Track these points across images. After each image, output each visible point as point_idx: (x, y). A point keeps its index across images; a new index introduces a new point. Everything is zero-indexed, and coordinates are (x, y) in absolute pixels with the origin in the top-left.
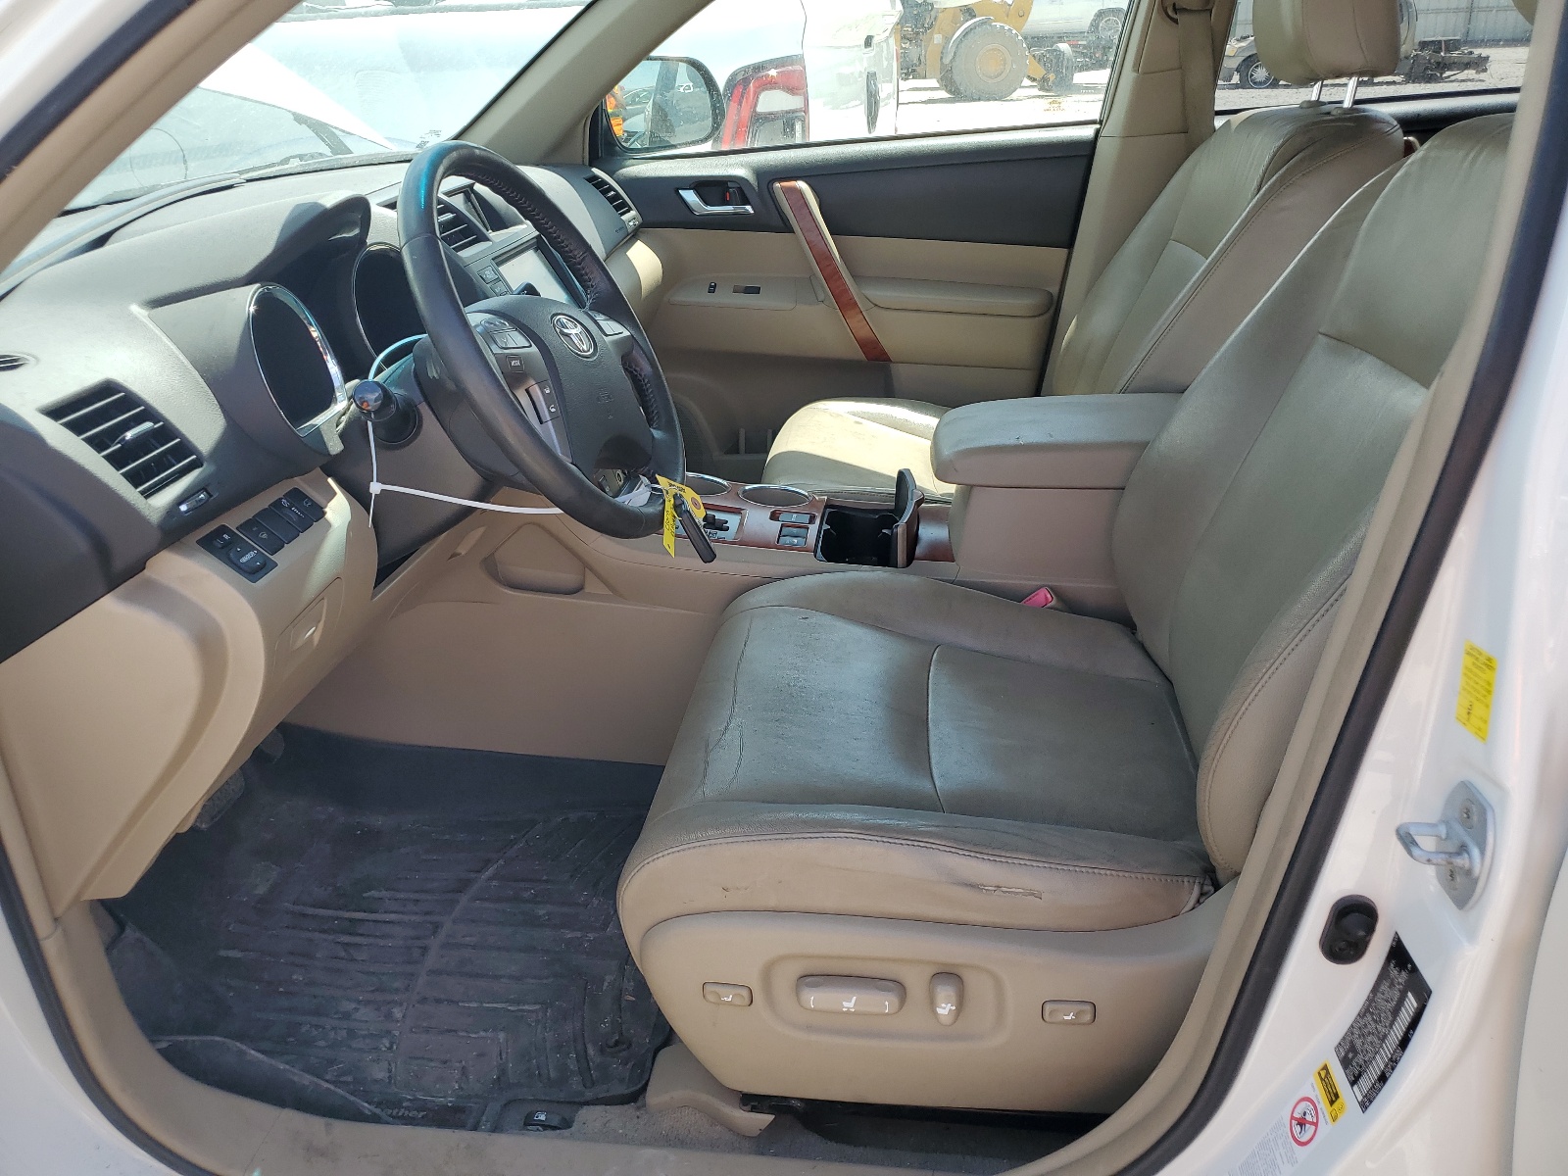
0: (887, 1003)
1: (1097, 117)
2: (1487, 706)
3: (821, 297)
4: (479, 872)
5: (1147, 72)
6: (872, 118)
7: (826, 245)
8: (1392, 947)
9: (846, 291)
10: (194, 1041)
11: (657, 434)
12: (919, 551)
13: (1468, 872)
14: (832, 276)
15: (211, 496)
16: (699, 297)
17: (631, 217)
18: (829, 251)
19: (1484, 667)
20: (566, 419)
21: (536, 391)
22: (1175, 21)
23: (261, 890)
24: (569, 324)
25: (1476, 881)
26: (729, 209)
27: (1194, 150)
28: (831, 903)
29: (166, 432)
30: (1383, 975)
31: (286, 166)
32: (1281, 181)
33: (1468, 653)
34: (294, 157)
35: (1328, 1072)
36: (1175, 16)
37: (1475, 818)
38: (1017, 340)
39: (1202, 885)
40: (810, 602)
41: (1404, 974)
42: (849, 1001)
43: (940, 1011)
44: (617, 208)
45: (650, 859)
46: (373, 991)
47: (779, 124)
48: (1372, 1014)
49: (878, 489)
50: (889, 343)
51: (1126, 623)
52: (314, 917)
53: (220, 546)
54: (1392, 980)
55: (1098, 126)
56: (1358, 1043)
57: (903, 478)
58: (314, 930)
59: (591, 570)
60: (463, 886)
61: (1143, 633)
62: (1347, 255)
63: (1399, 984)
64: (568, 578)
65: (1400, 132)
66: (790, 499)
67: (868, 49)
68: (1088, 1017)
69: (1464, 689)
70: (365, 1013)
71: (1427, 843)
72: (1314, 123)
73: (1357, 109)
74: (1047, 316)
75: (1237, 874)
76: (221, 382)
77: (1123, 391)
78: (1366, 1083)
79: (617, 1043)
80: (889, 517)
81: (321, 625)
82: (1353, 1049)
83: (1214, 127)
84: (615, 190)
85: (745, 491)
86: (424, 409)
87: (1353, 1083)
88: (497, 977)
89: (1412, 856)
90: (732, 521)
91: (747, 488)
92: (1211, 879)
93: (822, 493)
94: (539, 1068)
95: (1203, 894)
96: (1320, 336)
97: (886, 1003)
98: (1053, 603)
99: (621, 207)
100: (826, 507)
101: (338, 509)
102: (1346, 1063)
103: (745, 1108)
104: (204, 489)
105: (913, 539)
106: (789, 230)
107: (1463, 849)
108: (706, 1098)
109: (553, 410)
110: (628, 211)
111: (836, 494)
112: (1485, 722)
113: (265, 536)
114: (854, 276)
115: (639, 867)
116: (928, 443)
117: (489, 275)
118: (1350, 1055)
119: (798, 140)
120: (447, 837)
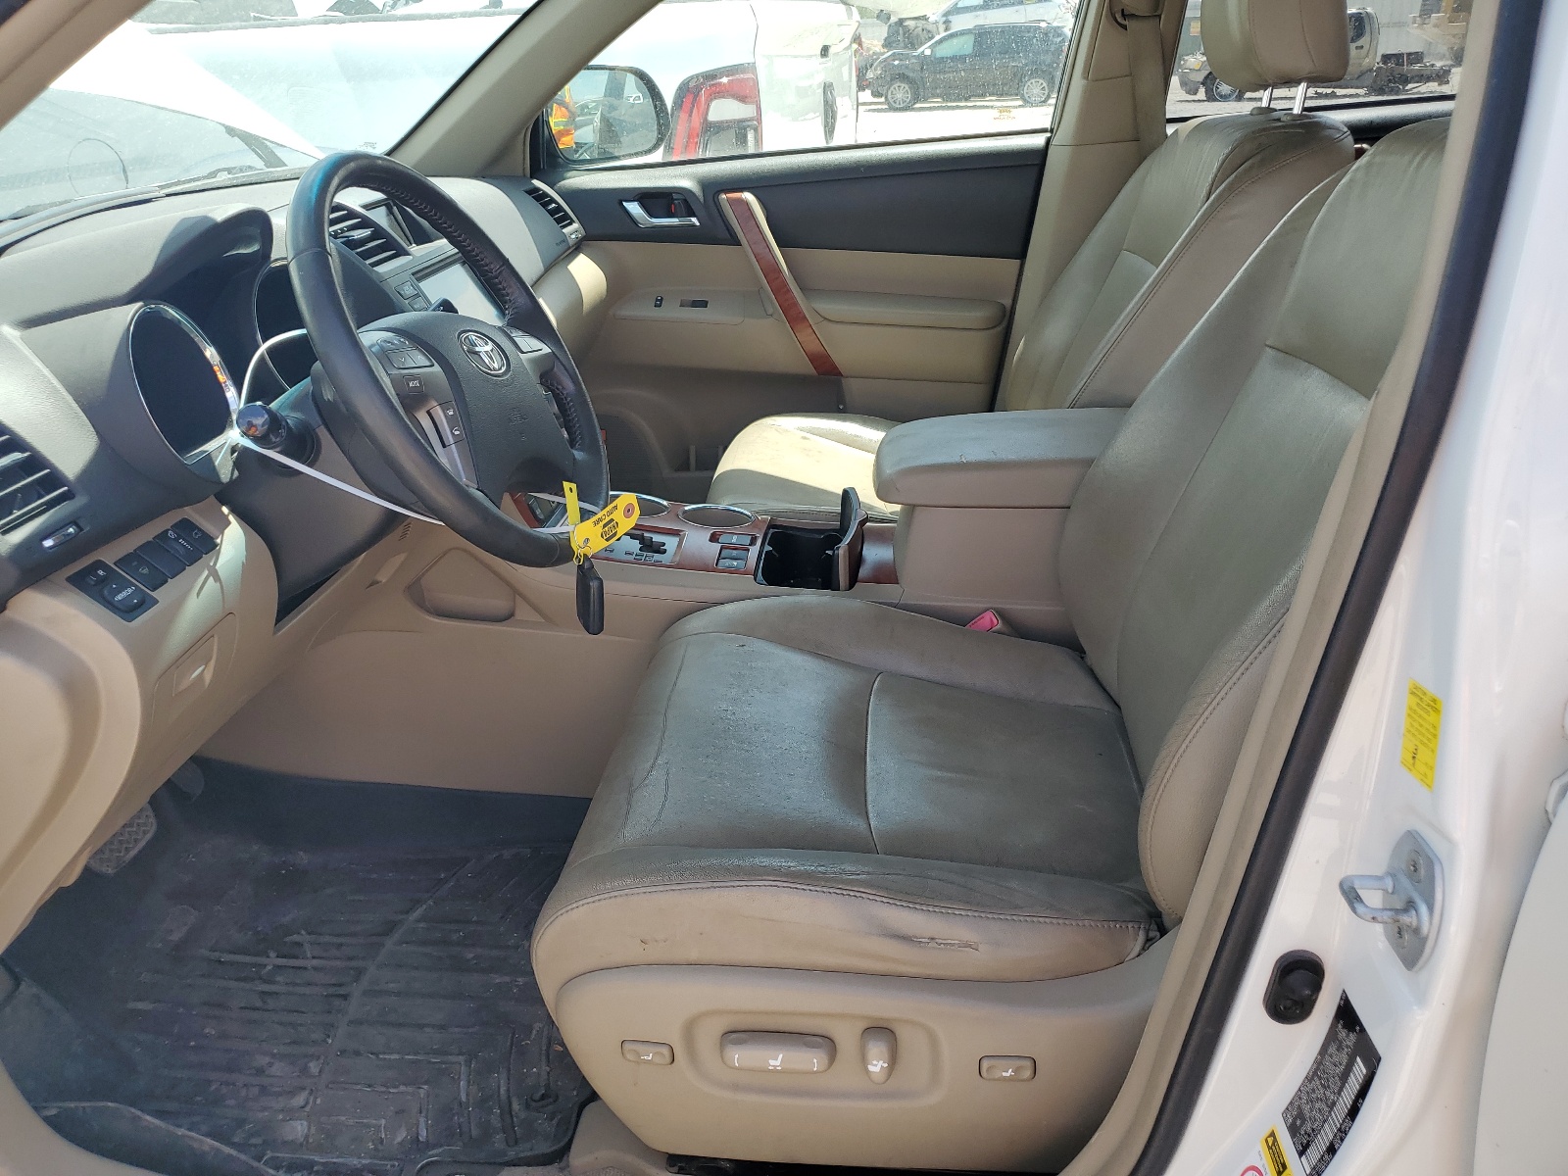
0: (815, 1061)
1: (1047, 125)
2: (1433, 751)
3: (770, 311)
4: (407, 912)
5: (1098, 78)
6: (829, 129)
7: (774, 257)
8: (1339, 1007)
9: (795, 304)
10: (84, 1108)
11: (578, 455)
12: (863, 572)
13: (1417, 931)
14: (780, 289)
15: (81, 530)
16: (646, 311)
17: (574, 230)
18: (777, 263)
19: (1429, 709)
20: (473, 442)
21: (438, 412)
22: (1125, 27)
23: (176, 937)
24: (480, 342)
25: (1424, 941)
26: (674, 221)
27: (1145, 158)
28: (756, 955)
29: (35, 462)
30: (1331, 1037)
31: (214, 180)
32: (1230, 189)
33: (1413, 693)
34: (224, 170)
35: (1275, 1140)
36: (1123, 22)
37: (1422, 872)
38: (969, 354)
39: (1147, 932)
40: (747, 628)
41: (1353, 1037)
42: (776, 1059)
43: (871, 1068)
44: (558, 221)
45: (564, 910)
46: (290, 1043)
47: (732, 134)
48: (1320, 1078)
49: (823, 509)
50: (840, 357)
51: (1074, 646)
52: (232, 963)
53: (94, 584)
54: (1341, 1042)
55: (1049, 135)
56: (1306, 1108)
57: (847, 497)
58: (230, 979)
59: (521, 595)
60: (390, 928)
61: (1092, 657)
62: (1293, 264)
63: (1347, 1046)
64: (498, 604)
65: (1350, 139)
66: (732, 519)
67: (824, 59)
68: (1028, 1073)
69: (1409, 731)
70: (278, 1069)
71: (1373, 898)
72: (1264, 130)
73: (1305, 115)
74: (999, 329)
75: (1180, 920)
76: (96, 408)
77: (1072, 406)
78: (1315, 1152)
79: (543, 1097)
80: (833, 538)
81: (212, 663)
82: (1300, 1115)
83: (1167, 135)
84: (556, 203)
85: (685, 512)
86: (323, 434)
87: (1301, 1154)
88: (421, 1027)
89: (1355, 913)
90: (671, 543)
91: (686, 508)
92: (1157, 925)
93: (766, 513)
94: (460, 1127)
95: (1149, 941)
96: (1267, 349)
97: (812, 1060)
98: (998, 627)
99: (563, 220)
100: (769, 527)
101: (233, 540)
102: (1293, 1130)
103: (671, 1169)
104: (74, 523)
105: (856, 560)
106: (735, 241)
107: (1410, 905)
108: (630, 1159)
109: (457, 433)
110: (570, 224)
111: (779, 514)
112: (1431, 768)
113: (146, 571)
114: (804, 289)
115: (552, 919)
116: (872, 457)
117: (408, 290)
118: (1298, 1122)
119: (751, 150)
120: (375, 876)
